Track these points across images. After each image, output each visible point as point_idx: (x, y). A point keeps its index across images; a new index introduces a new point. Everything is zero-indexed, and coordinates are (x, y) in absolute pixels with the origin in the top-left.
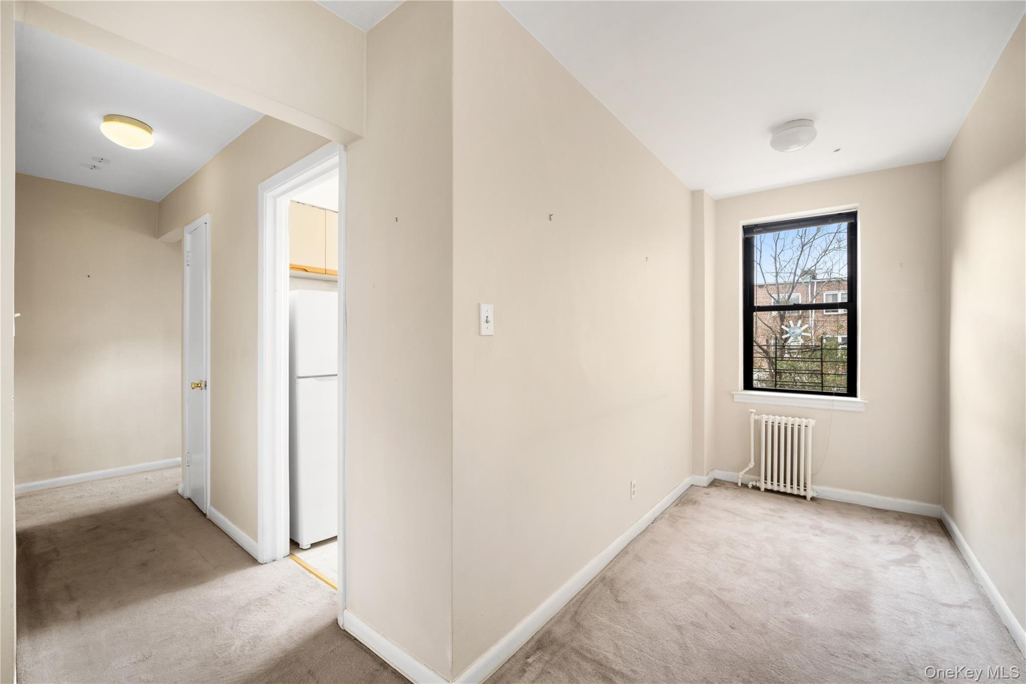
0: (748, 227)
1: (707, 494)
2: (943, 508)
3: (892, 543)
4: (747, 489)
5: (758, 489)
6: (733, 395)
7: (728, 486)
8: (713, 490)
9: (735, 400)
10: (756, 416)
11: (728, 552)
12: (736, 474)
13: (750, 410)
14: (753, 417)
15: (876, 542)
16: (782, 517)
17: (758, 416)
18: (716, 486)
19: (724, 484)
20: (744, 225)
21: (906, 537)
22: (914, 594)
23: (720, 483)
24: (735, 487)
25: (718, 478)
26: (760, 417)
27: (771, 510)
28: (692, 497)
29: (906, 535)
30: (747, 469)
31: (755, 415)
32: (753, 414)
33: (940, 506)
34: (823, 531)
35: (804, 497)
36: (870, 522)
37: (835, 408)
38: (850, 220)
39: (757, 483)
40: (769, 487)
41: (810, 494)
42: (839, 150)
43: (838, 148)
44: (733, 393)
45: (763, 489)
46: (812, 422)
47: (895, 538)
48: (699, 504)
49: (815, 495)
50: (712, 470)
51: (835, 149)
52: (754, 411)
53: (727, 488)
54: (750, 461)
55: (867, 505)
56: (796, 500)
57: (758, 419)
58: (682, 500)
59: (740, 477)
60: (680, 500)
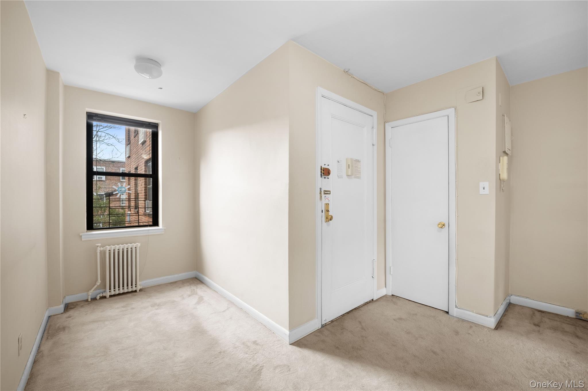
0: (91, 114)
1: (69, 317)
2: (196, 272)
3: (189, 296)
4: (96, 301)
5: (105, 297)
6: (81, 236)
7: (81, 305)
8: (71, 313)
9: (83, 240)
10: (102, 248)
11: (119, 348)
12: (85, 293)
13: (96, 245)
14: (99, 249)
15: (183, 298)
16: (133, 309)
17: (103, 248)
18: (71, 308)
19: (77, 305)
20: (88, 111)
21: (192, 291)
22: (212, 314)
23: (73, 305)
24: (87, 303)
25: (68, 302)
26: (104, 248)
27: (123, 307)
28: (58, 325)
29: (191, 290)
30: (96, 286)
31: (100, 248)
32: (99, 247)
33: (195, 272)
34: (158, 305)
35: (136, 291)
36: (174, 290)
37: (150, 234)
38: (154, 129)
39: (104, 294)
40: (113, 293)
41: (139, 288)
42: (162, 88)
43: (161, 88)
44: (81, 234)
45: (108, 297)
46: (139, 244)
47: (189, 293)
48: (69, 327)
49: (141, 287)
50: (64, 298)
51: (160, 87)
52: (99, 245)
53: (82, 306)
54: (97, 280)
55: (167, 283)
56: (132, 295)
57: (103, 250)
58: (50, 332)
59: (91, 294)
60: (48, 333)
